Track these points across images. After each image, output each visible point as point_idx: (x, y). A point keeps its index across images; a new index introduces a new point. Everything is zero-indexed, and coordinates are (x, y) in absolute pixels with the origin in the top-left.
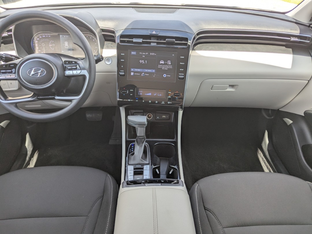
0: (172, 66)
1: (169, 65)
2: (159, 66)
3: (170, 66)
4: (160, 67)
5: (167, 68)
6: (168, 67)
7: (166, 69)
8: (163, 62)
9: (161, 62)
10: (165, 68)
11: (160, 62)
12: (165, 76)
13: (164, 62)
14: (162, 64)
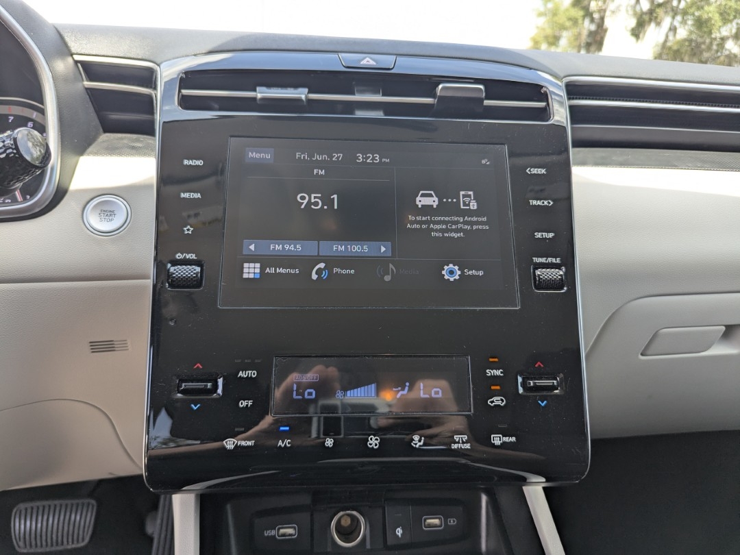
0: (485, 219)
1: (470, 213)
2: (412, 223)
3: (475, 219)
4: (415, 226)
5: (457, 231)
6: (465, 223)
7: (455, 235)
8: (433, 201)
9: (421, 201)
10: (447, 230)
11: (418, 199)
12: (451, 273)
13: (436, 199)
14: (427, 209)
